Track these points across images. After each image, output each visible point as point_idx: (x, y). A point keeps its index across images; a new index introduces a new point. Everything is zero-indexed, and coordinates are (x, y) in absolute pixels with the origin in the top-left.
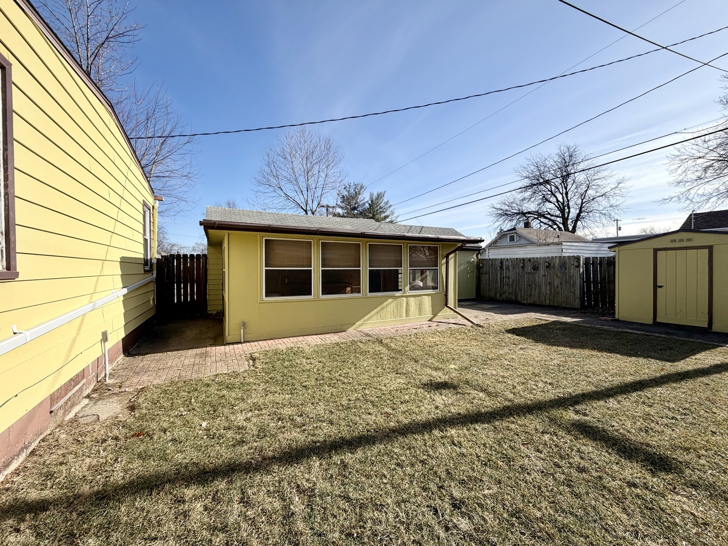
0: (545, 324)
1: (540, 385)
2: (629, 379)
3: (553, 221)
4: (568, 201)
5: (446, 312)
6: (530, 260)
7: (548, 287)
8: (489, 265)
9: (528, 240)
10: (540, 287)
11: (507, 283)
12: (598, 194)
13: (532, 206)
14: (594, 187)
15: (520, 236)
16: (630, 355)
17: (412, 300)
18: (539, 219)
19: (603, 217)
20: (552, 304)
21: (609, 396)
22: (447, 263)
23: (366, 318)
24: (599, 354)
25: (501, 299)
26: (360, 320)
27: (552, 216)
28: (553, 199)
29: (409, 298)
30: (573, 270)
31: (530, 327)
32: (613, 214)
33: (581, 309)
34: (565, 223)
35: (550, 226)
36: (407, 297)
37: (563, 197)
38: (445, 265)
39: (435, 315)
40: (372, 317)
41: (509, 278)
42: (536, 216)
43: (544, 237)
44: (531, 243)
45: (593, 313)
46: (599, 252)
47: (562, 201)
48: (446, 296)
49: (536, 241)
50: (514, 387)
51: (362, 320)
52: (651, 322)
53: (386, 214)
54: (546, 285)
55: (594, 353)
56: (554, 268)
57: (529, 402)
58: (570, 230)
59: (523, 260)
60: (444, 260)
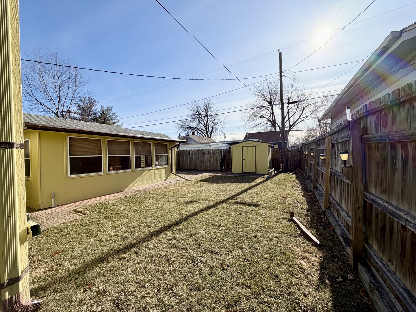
0: (212, 177)
1: (221, 195)
2: (243, 189)
3: (203, 132)
4: (208, 124)
5: (172, 176)
6: (201, 150)
7: (209, 162)
8: (184, 153)
9: (195, 141)
10: (205, 162)
11: (192, 161)
12: (218, 122)
13: (194, 124)
14: (217, 119)
15: (191, 139)
16: (241, 183)
17: (156, 171)
18: (197, 131)
19: (220, 132)
20: (210, 169)
21: (240, 194)
22: (172, 152)
23: (134, 183)
24: (233, 184)
25: (190, 169)
26: (131, 184)
27: (203, 130)
28: (202, 122)
29: (155, 170)
30: (217, 155)
31: (207, 179)
32: (223, 131)
33: (220, 170)
34: (207, 134)
35: (201, 134)
36: (154, 170)
37: (206, 122)
38: (171, 153)
39: (167, 178)
40: (137, 182)
41: (193, 159)
42: (196, 130)
43: (201, 140)
44: (196, 143)
45: (224, 171)
46: (222, 147)
47: (206, 123)
48: (172, 168)
49: (198, 142)
50: (215, 197)
51: (132, 184)
52: (242, 172)
53: (113, 121)
54: (208, 161)
55: (231, 184)
56: (210, 154)
57: (221, 200)
58: (209, 137)
59: (199, 150)
60: (170, 151)
